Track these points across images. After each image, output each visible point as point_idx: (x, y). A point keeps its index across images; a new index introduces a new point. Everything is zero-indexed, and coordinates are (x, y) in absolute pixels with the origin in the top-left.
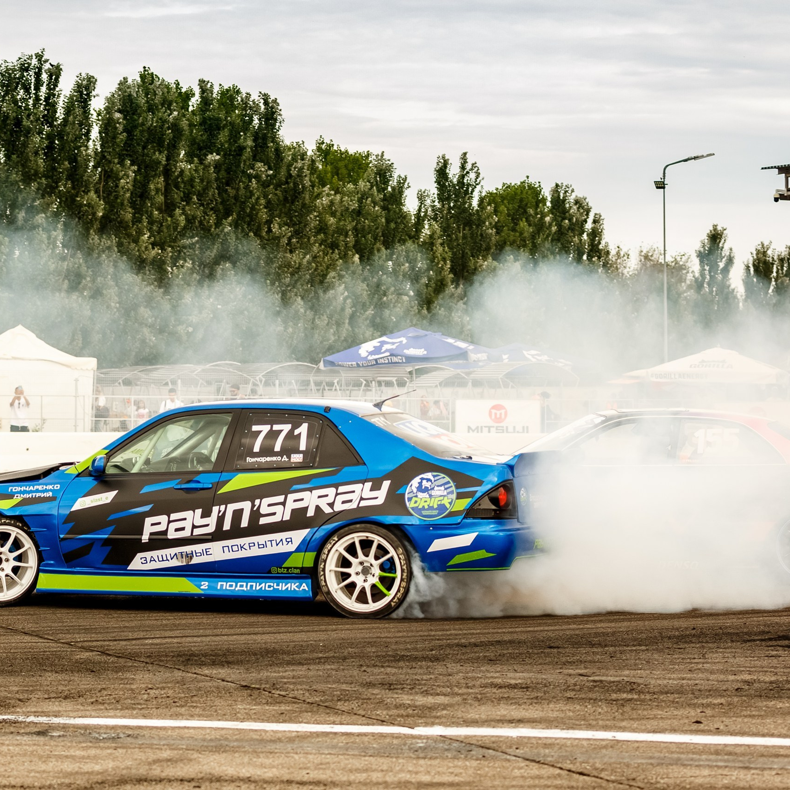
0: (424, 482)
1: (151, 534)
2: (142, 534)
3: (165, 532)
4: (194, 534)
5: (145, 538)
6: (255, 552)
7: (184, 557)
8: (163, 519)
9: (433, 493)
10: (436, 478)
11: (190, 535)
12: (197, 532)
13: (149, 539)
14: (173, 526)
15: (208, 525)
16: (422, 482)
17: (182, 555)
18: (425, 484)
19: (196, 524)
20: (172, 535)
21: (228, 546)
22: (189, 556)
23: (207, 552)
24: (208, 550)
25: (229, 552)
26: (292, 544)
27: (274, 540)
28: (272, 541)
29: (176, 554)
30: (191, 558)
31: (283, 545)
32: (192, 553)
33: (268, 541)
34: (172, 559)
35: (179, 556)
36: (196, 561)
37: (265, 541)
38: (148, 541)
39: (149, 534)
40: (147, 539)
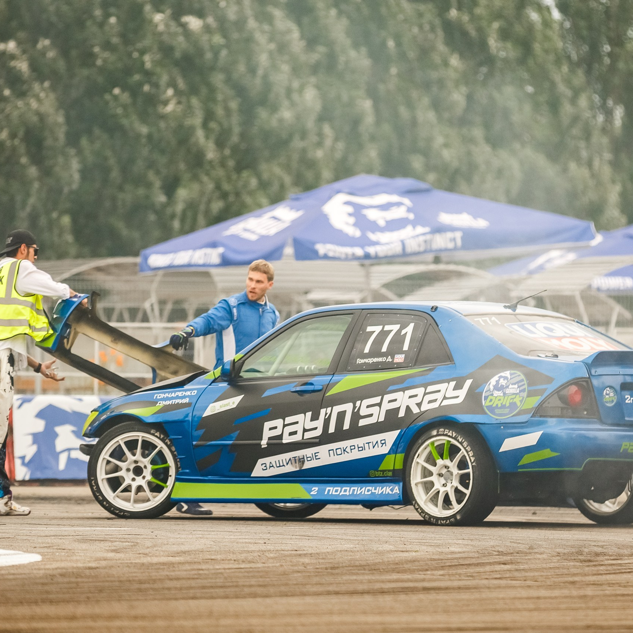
0: (502, 380)
1: (270, 439)
2: (261, 439)
3: (280, 437)
5: (264, 443)
6: (356, 455)
7: (297, 462)
9: (508, 391)
10: (512, 376)
11: (301, 438)
13: (267, 444)
15: (316, 428)
16: (499, 380)
17: (295, 460)
18: (503, 382)
21: (333, 450)
22: (302, 461)
23: (316, 456)
24: (316, 454)
25: (334, 455)
26: (386, 446)
27: (370, 442)
28: (370, 444)
29: (290, 459)
30: (303, 462)
31: (378, 447)
32: (304, 458)
33: (366, 443)
34: (287, 464)
35: (293, 461)
36: (308, 465)
37: (364, 444)
38: (266, 446)
39: (267, 439)
40: (266, 443)
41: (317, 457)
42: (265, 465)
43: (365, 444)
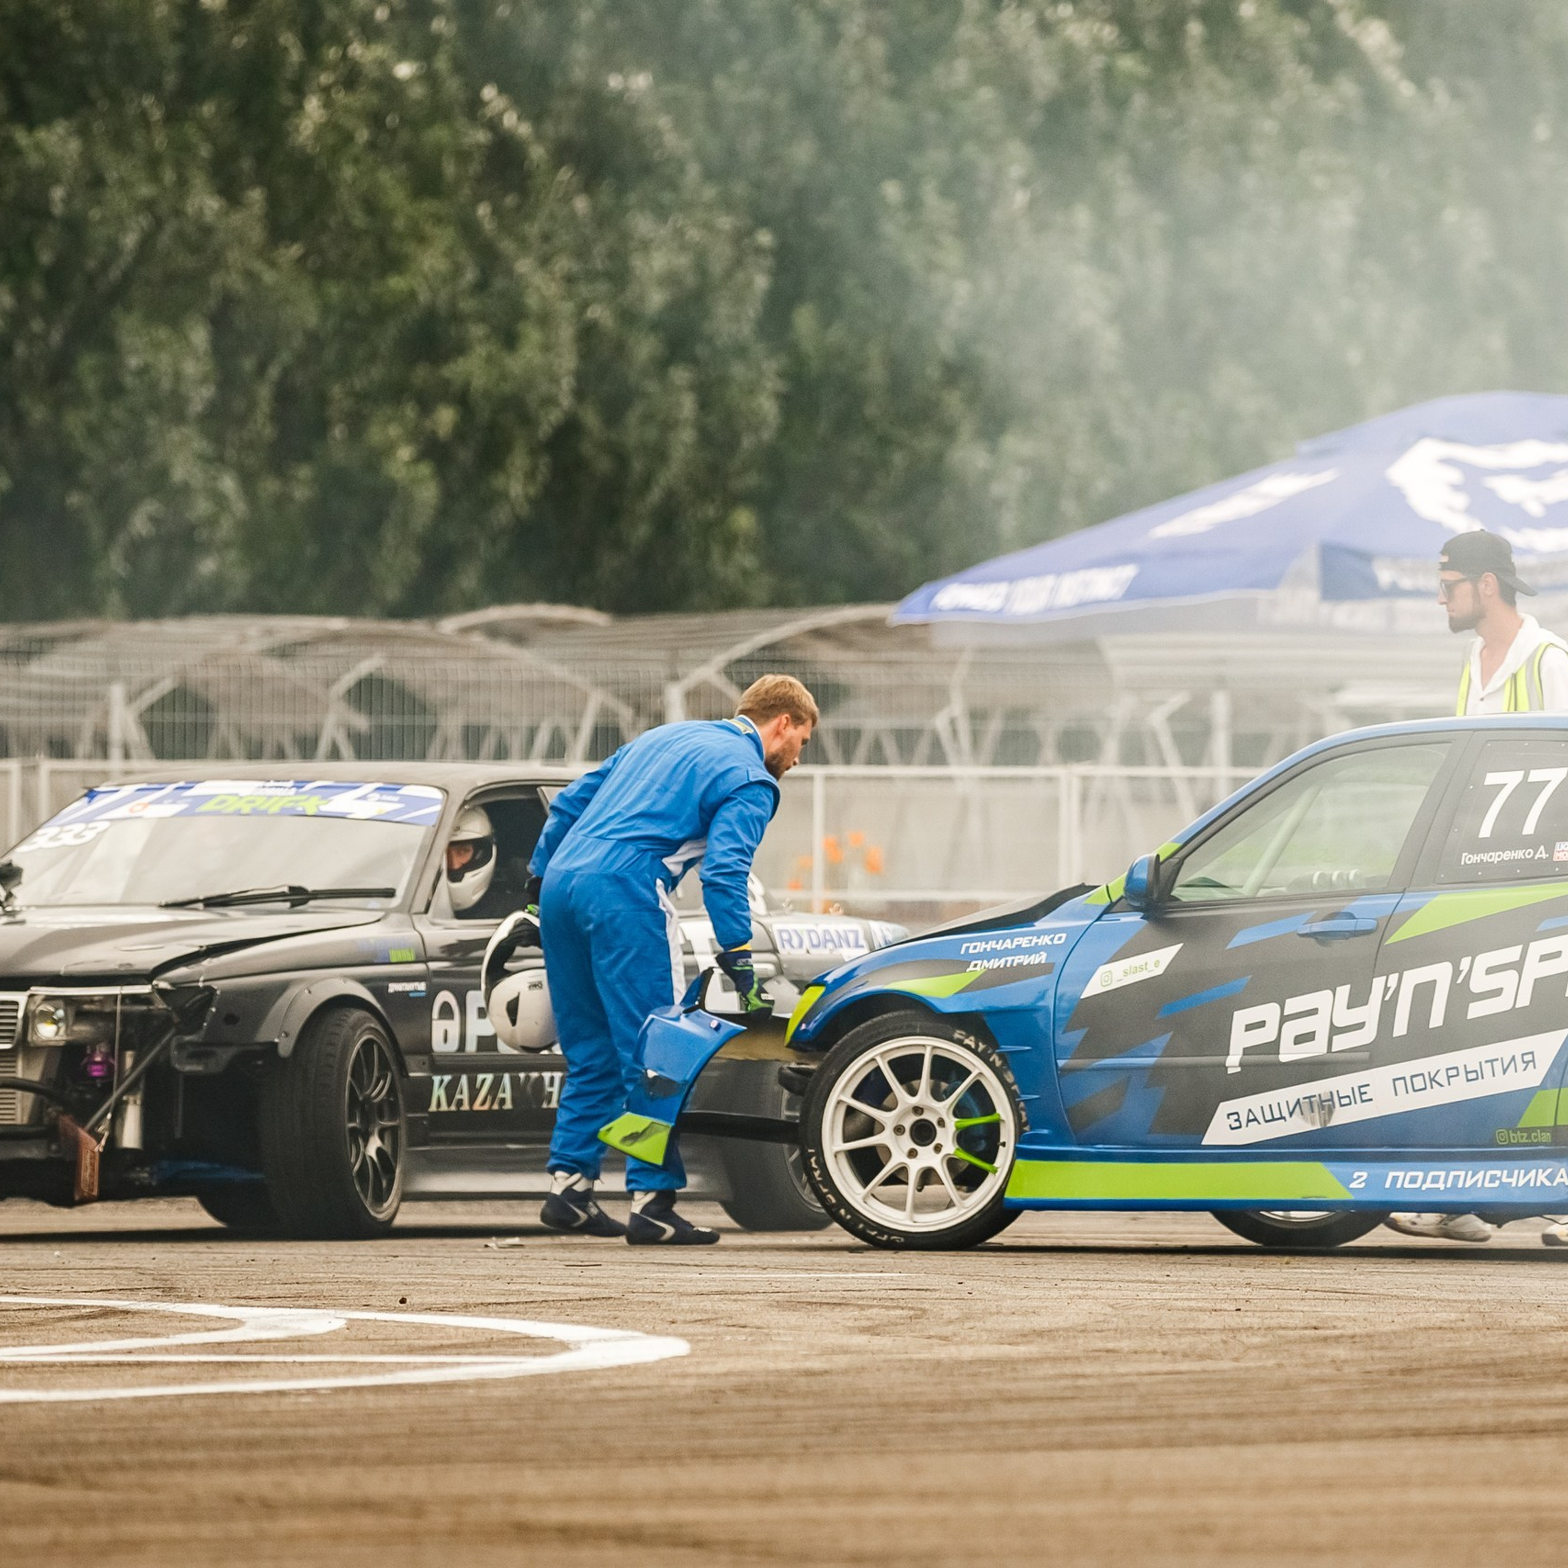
1: (1247, 1051)
2: (1226, 1053)
3: (1274, 1047)
4: (1333, 1050)
5: (1233, 1061)
6: (1459, 1091)
7: (1316, 1109)
8: (1269, 1012)
11: (1325, 1051)
12: (1342, 1042)
13: (1241, 1065)
14: (1293, 1029)
15: (1361, 1026)
17: (1311, 1103)
19: (1337, 1024)
20: (1289, 1053)
21: (1404, 1078)
22: (1326, 1105)
23: (1361, 1094)
24: (1363, 1090)
25: (1407, 1092)
26: (1535, 1067)
27: (1497, 1060)
28: (1494, 1063)
29: (1298, 1102)
30: (1331, 1111)
31: (1516, 1071)
32: (1332, 1100)
33: (1486, 1062)
34: (1291, 1114)
35: (1306, 1107)
36: (1341, 1117)
37: (1480, 1063)
38: (1239, 1069)
39: (1241, 1052)
40: (1237, 1064)
41: (1365, 1097)
42: (1236, 1117)
43: (1483, 1063)
